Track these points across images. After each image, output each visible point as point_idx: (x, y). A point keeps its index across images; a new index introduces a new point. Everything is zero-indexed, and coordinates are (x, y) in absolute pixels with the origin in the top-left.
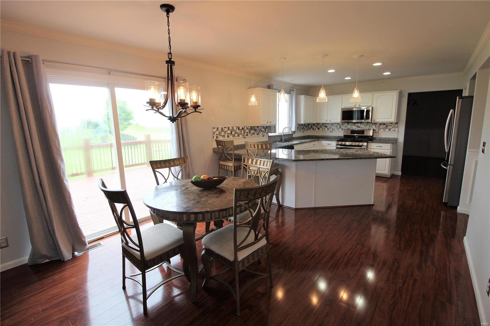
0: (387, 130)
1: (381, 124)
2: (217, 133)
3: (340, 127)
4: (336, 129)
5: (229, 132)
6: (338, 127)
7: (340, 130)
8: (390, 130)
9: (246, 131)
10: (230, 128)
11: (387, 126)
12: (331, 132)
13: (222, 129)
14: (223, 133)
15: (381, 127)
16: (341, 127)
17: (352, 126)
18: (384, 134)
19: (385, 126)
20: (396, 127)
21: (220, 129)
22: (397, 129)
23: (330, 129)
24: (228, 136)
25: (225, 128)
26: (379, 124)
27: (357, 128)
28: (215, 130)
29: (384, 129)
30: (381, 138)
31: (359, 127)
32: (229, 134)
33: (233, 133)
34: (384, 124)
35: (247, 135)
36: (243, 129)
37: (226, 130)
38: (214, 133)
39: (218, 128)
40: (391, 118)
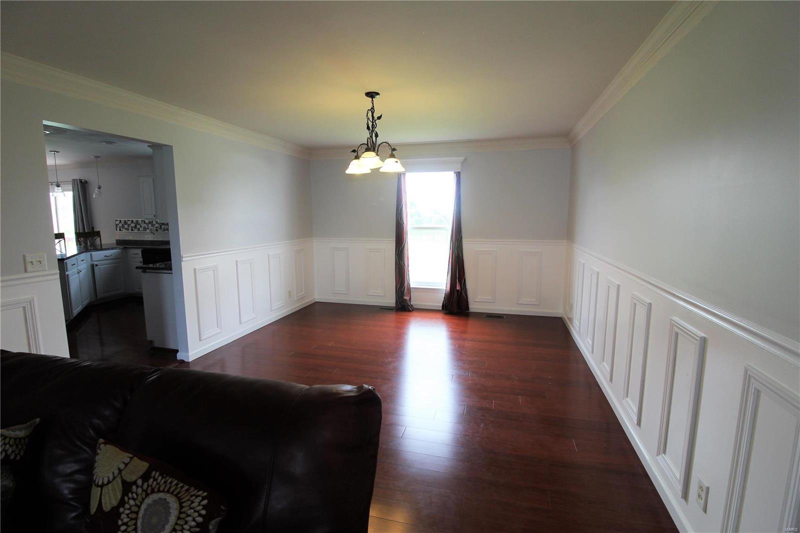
2: (120, 225)
5: (133, 225)
9: (155, 226)
10: (134, 222)
13: (125, 221)
14: (126, 226)
21: (123, 222)
24: (132, 230)
25: (128, 220)
28: (117, 222)
32: (133, 227)
33: (138, 226)
35: (157, 230)
36: (150, 223)
37: (129, 223)
38: (117, 225)
39: (120, 221)
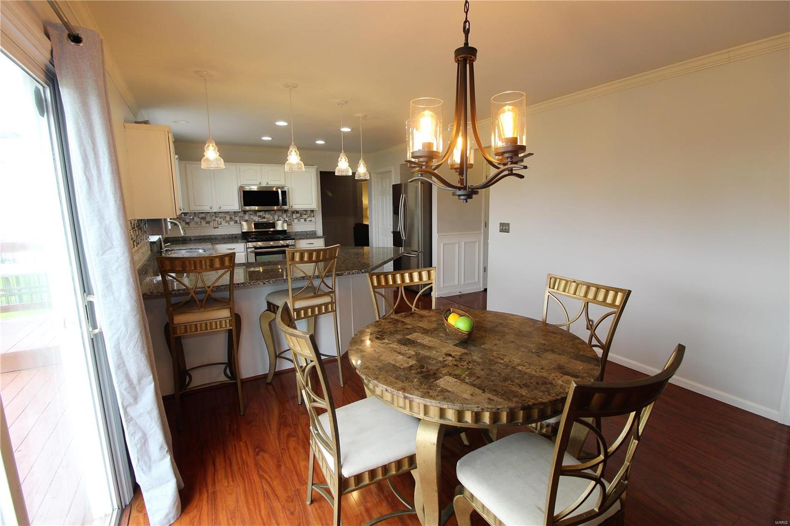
0: (302, 220)
1: (293, 212)
3: (231, 218)
4: (223, 223)
6: (228, 218)
7: (232, 223)
8: (305, 220)
11: (301, 216)
12: (215, 228)
15: (294, 216)
16: (233, 218)
17: (252, 216)
18: (299, 226)
19: (298, 215)
20: (312, 215)
22: (313, 219)
23: (212, 224)
26: (291, 213)
27: (260, 218)
29: (299, 219)
30: (297, 232)
31: (264, 218)
34: (297, 212)
40: (312, 204)
